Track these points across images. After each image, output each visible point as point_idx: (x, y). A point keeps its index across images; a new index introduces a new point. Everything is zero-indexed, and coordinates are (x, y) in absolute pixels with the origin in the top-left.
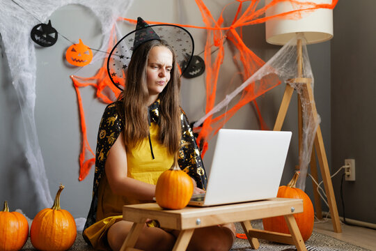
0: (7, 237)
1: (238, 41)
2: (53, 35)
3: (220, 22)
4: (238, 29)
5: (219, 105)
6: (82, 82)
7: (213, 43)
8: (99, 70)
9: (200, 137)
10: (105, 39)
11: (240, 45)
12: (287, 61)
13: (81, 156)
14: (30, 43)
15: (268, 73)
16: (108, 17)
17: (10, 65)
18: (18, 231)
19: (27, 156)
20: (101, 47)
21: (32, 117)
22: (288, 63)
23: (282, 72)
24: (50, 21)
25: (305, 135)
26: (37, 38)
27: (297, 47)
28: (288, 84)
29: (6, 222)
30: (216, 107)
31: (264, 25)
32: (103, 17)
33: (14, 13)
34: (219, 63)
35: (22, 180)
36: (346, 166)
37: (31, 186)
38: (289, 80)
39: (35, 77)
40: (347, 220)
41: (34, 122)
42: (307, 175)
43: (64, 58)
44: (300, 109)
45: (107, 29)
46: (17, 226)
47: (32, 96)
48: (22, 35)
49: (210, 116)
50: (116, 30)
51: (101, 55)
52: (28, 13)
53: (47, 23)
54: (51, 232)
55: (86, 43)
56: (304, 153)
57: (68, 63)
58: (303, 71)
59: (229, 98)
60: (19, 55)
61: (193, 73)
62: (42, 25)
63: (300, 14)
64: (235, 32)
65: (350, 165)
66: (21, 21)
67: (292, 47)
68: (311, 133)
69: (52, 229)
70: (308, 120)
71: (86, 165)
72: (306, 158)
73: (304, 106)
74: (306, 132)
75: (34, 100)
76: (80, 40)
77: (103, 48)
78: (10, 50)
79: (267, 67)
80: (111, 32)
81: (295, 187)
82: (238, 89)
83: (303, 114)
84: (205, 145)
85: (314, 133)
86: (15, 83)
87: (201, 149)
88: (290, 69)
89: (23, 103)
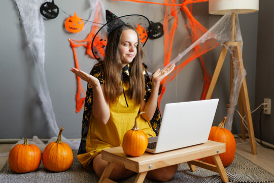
0: (27, 163)
1: (188, 14)
2: (56, 10)
4: (189, 6)
5: (173, 61)
6: (76, 44)
7: (170, 13)
8: (88, 35)
10: (92, 12)
11: (190, 17)
12: (224, 29)
13: (77, 96)
14: (39, 16)
15: (209, 38)
17: (26, 33)
18: (34, 158)
19: (40, 96)
20: (90, 18)
21: (42, 70)
22: (224, 31)
23: (220, 37)
25: (234, 84)
26: (44, 12)
27: (231, 18)
28: (223, 46)
29: (26, 153)
31: (207, 3)
34: (175, 29)
35: (37, 112)
36: (265, 104)
37: (44, 116)
38: (224, 43)
39: (44, 41)
40: (263, 142)
41: (44, 73)
42: (235, 112)
43: (64, 26)
44: (232, 65)
45: (94, 5)
46: (33, 155)
47: (42, 55)
48: (34, 11)
50: (100, 4)
51: (90, 24)
53: (51, 1)
54: (56, 159)
55: (79, 16)
56: (233, 97)
57: (66, 30)
58: (235, 37)
59: (181, 56)
60: (33, 26)
61: (155, 36)
62: (47, 3)
64: (186, 8)
65: (267, 103)
67: (228, 18)
68: (238, 83)
69: (56, 157)
70: (237, 73)
71: (81, 102)
72: (234, 101)
73: (235, 63)
74: (236, 82)
75: (44, 57)
76: (75, 14)
77: (92, 19)
78: (26, 22)
79: (209, 34)
80: (97, 7)
81: (223, 127)
82: (187, 49)
83: (233, 69)
84: (163, 89)
85: (241, 83)
86: (30, 46)
87: (160, 93)
88: (226, 35)
89: (36, 60)
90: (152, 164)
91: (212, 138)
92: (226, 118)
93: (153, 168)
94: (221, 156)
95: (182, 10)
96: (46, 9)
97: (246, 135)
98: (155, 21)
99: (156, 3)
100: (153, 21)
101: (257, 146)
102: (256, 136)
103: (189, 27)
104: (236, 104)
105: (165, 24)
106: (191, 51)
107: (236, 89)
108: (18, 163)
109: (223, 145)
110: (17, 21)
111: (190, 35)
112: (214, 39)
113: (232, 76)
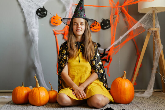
2: (45, 12)
3: (117, 4)
4: (125, 7)
6: (57, 32)
8: (65, 27)
9: (108, 55)
10: (67, 13)
11: (126, 14)
14: (36, 16)
15: (139, 26)
16: (68, 4)
17: (28, 26)
19: (35, 64)
21: (37, 47)
22: (148, 22)
23: (145, 26)
24: (44, 7)
26: (39, 14)
27: (152, 14)
28: (148, 31)
30: (116, 42)
31: (137, 4)
32: (66, 4)
33: (29, 4)
38: (148, 29)
39: (38, 30)
41: (38, 49)
43: (50, 22)
44: (154, 42)
45: (68, 9)
47: (37, 39)
48: (33, 13)
49: (113, 46)
50: (72, 9)
52: (35, 3)
57: (52, 24)
58: (155, 25)
59: (121, 38)
60: (32, 21)
61: (105, 27)
62: (41, 8)
64: (124, 9)
66: (32, 7)
67: (150, 14)
68: (158, 53)
70: (157, 47)
74: (156, 53)
75: (38, 40)
76: (57, 14)
78: (28, 20)
79: (138, 24)
80: (70, 10)
82: (125, 34)
83: (155, 44)
84: (110, 59)
85: (160, 53)
86: (30, 33)
87: (109, 61)
88: (149, 24)
89: (33, 42)
96: (40, 12)
99: (105, 7)
100: (104, 18)
103: (126, 20)
107: (157, 57)
110: (23, 19)
112: (142, 27)
113: (154, 49)
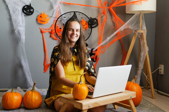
0: (14, 104)
1: (113, 13)
2: (32, 10)
3: (105, 4)
4: (113, 8)
5: (104, 41)
6: (44, 31)
7: (102, 12)
8: (52, 25)
9: (95, 55)
10: (54, 11)
11: (114, 15)
12: (135, 22)
13: (45, 62)
14: (22, 14)
15: (126, 28)
16: (56, 2)
17: (14, 24)
18: (18, 101)
19: (22, 63)
21: (23, 46)
22: (135, 23)
23: (132, 27)
24: (30, 4)
25: (142, 56)
26: (25, 11)
27: (139, 15)
28: (135, 33)
29: (13, 97)
30: (103, 42)
31: (125, 6)
32: (53, 2)
34: (105, 22)
35: (20, 72)
36: (160, 68)
38: (135, 31)
39: (24, 29)
40: (159, 91)
41: (24, 48)
42: (142, 72)
43: (37, 20)
44: (140, 44)
45: (55, 7)
46: (17, 99)
47: (23, 37)
48: (19, 11)
49: (100, 46)
50: (59, 7)
51: (53, 19)
52: (21, 1)
54: (31, 101)
55: (46, 14)
56: (141, 64)
57: (38, 22)
58: (142, 27)
59: (108, 38)
60: (18, 19)
61: (93, 26)
62: (27, 5)
63: (141, 2)
64: (112, 9)
65: (162, 68)
66: (18, 4)
67: (137, 16)
68: (144, 55)
69: (32, 100)
70: (143, 49)
71: (47, 66)
72: (141, 66)
73: (142, 43)
74: (142, 55)
75: (24, 39)
76: (44, 12)
77: (54, 16)
78: (13, 17)
79: (126, 25)
80: (57, 8)
81: (134, 82)
82: (113, 34)
83: (141, 46)
84: (97, 58)
85: (145, 55)
86: (16, 32)
87: (96, 61)
88: (136, 26)
89: (19, 40)
90: (91, 104)
91: (127, 88)
92: (136, 76)
93: (91, 107)
94: (133, 99)
95: (109, 10)
97: (149, 87)
98: (93, 17)
99: (93, 7)
100: (91, 17)
101: (155, 93)
102: (154, 88)
103: (114, 21)
104: (142, 68)
105: (99, 19)
106: (115, 35)
107: (142, 59)
108: (8, 103)
109: (135, 93)
110: (8, 17)
111: (114, 26)
112: (129, 28)
113: (140, 51)
